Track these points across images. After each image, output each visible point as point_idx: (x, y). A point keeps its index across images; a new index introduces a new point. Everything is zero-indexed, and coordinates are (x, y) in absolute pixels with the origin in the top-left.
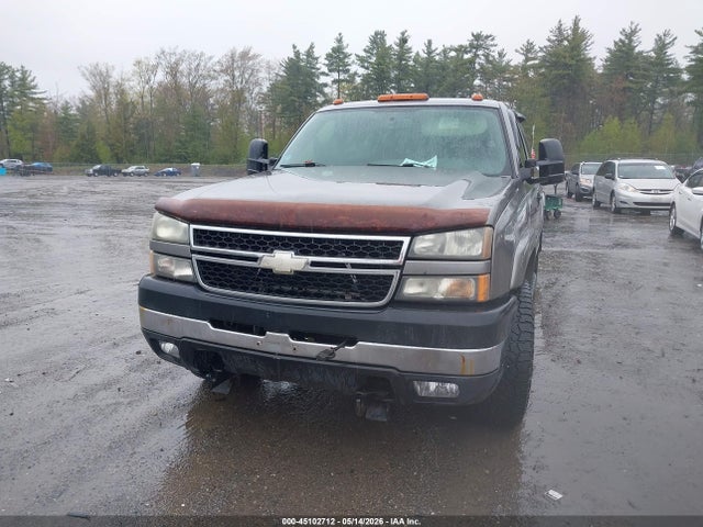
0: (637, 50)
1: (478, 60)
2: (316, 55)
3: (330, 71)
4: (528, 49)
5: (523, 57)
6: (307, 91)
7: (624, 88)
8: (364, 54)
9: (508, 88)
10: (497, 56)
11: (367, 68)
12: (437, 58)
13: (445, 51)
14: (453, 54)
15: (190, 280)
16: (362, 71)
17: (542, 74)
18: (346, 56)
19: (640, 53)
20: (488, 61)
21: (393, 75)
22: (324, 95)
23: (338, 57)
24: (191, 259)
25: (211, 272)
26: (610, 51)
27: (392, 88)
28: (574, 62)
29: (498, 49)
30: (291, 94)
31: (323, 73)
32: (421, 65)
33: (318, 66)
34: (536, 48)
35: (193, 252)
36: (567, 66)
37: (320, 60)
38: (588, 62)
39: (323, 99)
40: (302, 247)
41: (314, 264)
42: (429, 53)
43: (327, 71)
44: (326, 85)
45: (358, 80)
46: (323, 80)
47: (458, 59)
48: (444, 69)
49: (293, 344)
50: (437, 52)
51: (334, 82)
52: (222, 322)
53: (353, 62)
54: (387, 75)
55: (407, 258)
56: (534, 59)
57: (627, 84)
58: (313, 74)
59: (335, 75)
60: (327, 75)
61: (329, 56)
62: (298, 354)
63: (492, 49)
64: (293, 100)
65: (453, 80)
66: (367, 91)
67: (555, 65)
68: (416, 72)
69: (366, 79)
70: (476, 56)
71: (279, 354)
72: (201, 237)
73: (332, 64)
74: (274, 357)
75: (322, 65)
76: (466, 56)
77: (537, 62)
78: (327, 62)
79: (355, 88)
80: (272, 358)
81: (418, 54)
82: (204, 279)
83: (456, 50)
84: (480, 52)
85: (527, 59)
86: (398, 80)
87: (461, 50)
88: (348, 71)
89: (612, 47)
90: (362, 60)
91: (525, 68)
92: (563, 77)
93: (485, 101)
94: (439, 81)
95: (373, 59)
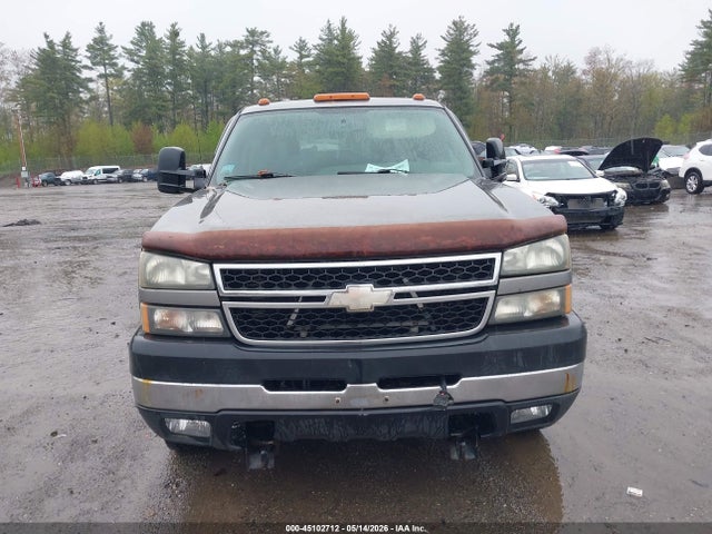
0: (397, 51)
1: (255, 56)
2: (74, 45)
3: (94, 64)
4: (301, 47)
5: (298, 55)
6: (68, 87)
7: (391, 86)
8: (132, 47)
9: (287, 85)
10: (273, 53)
11: (137, 62)
12: (213, 53)
13: (220, 46)
14: (228, 49)
15: (219, 335)
16: (131, 65)
17: (318, 71)
18: (112, 48)
19: (400, 53)
20: (265, 58)
21: (167, 70)
22: (90, 90)
23: (101, 48)
24: (221, 307)
25: (251, 322)
26: (375, 52)
27: (169, 84)
28: (345, 60)
29: (273, 45)
30: (49, 89)
31: (86, 67)
32: (197, 61)
33: (78, 58)
34: (309, 46)
35: (222, 299)
36: (340, 64)
37: (79, 52)
38: (357, 60)
39: (88, 96)
40: (381, 278)
41: (398, 296)
42: (204, 47)
43: (90, 65)
44: (91, 80)
45: (127, 75)
46: (85, 74)
47: (234, 55)
48: (221, 65)
49: (384, 394)
50: (212, 46)
51: (100, 76)
52: (279, 382)
53: (120, 55)
54: (161, 70)
55: (501, 277)
56: (308, 56)
57: (392, 82)
58: (73, 68)
59: (101, 69)
60: (91, 69)
61: (90, 48)
62: (390, 404)
63: (268, 45)
64: (53, 98)
65: (232, 75)
66: (140, 86)
67: (329, 63)
68: (192, 67)
69: (137, 74)
70: (253, 52)
71: (365, 409)
72: (231, 279)
73: (95, 57)
74: (360, 413)
75: (83, 57)
76: (243, 52)
77: (311, 59)
78: (89, 55)
79: (125, 83)
80: (356, 416)
81: (191, 48)
82: (243, 330)
83: (231, 46)
84: (257, 48)
85: (302, 57)
86: (173, 75)
87: (236, 45)
88: (115, 64)
89: (377, 48)
90: (130, 53)
91: (300, 65)
92: (337, 74)
93: (426, 101)
94: (217, 78)
95: (143, 53)
